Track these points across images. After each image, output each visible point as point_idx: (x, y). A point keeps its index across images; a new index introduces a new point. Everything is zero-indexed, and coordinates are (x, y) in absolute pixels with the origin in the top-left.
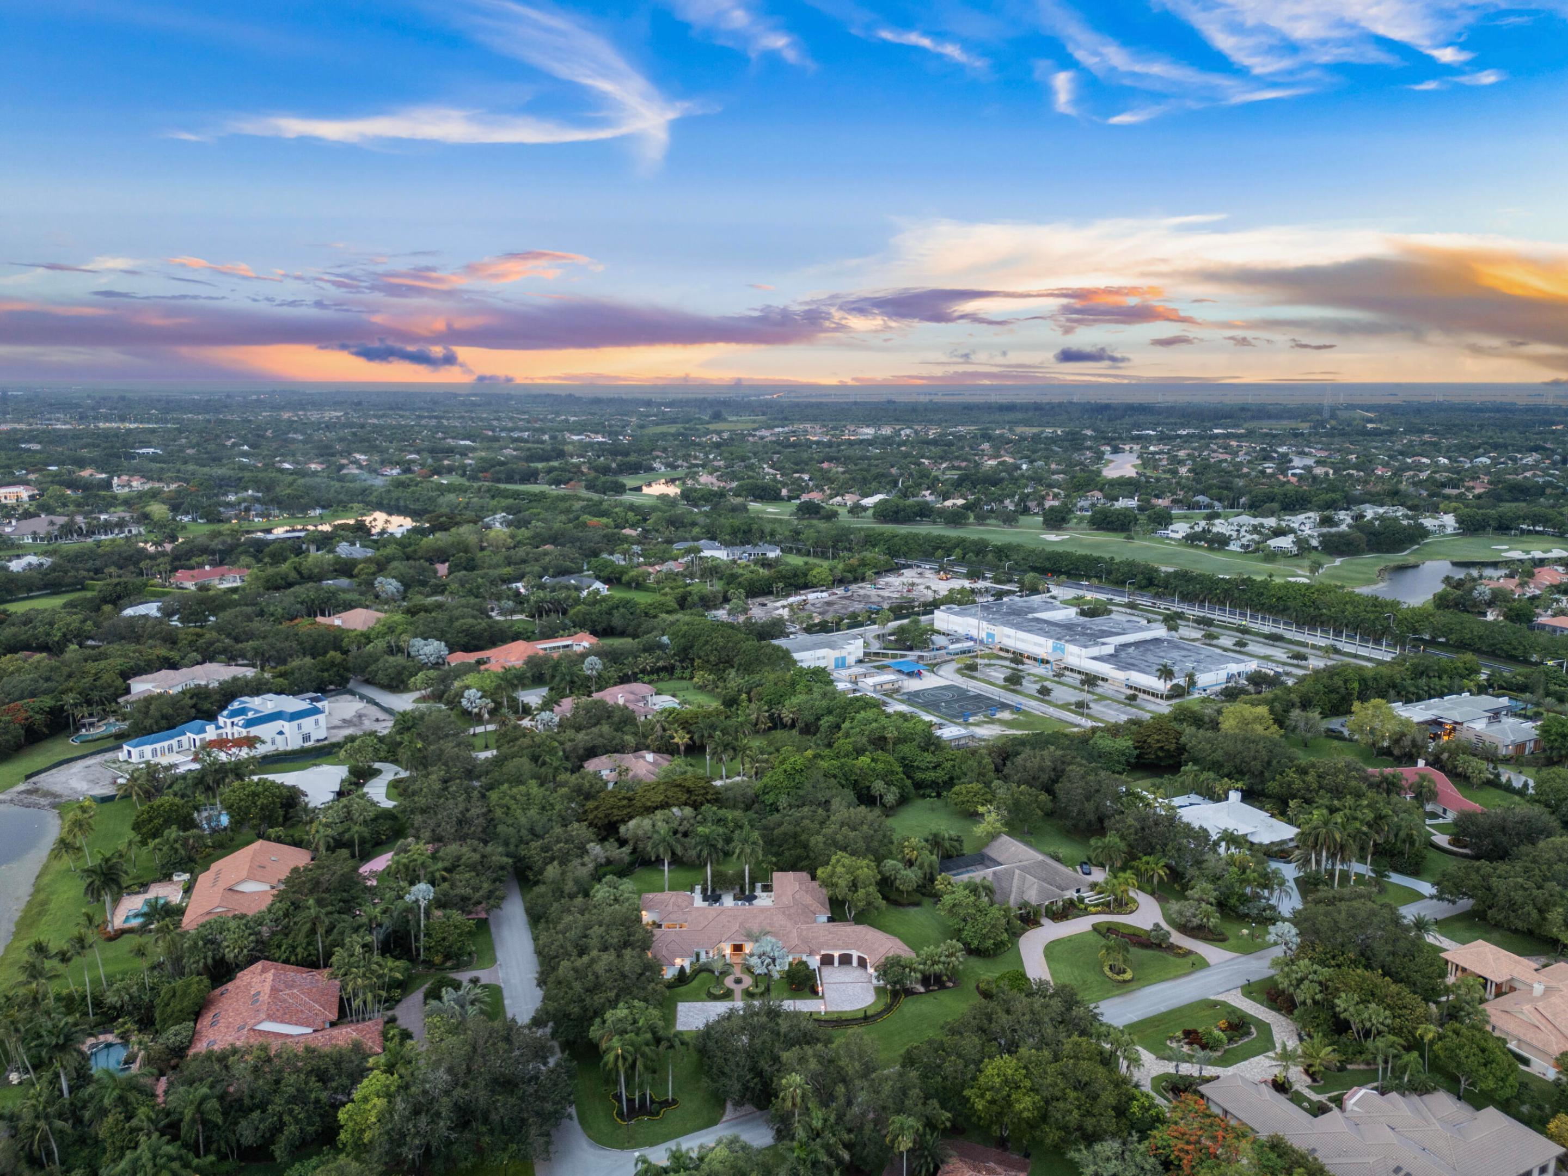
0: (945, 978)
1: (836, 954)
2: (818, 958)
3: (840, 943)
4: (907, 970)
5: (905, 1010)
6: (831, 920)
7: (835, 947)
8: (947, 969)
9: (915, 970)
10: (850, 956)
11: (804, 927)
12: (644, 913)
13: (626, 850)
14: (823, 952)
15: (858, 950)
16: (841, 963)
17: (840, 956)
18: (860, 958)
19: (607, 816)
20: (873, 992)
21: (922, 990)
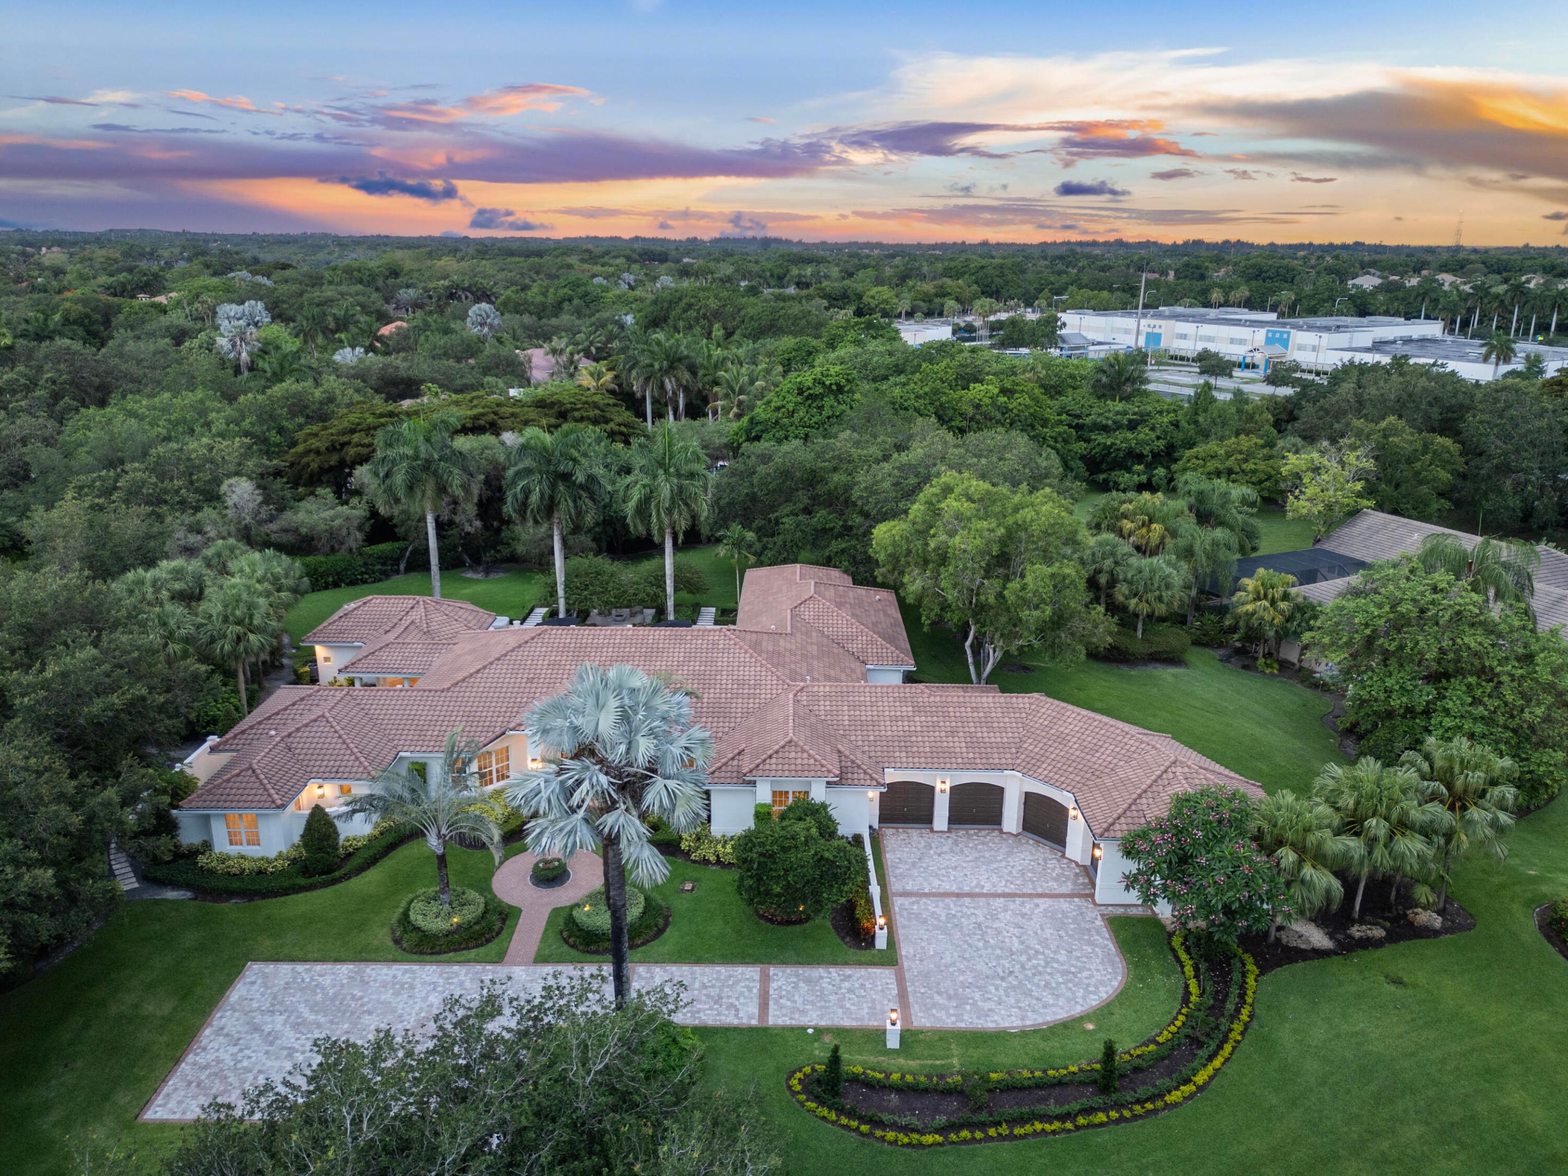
0: (1423, 893)
1: (942, 784)
2: (873, 794)
3: (958, 744)
4: (1288, 856)
5: (1286, 1036)
6: (909, 678)
7: (939, 759)
8: (1445, 854)
9: (1320, 858)
10: (997, 793)
11: (823, 688)
12: (320, 651)
13: (356, 511)
14: (893, 776)
15: (1028, 769)
16: (958, 818)
17: (957, 791)
18: (1032, 802)
19: (332, 449)
20: (1105, 942)
21: (1318, 938)
